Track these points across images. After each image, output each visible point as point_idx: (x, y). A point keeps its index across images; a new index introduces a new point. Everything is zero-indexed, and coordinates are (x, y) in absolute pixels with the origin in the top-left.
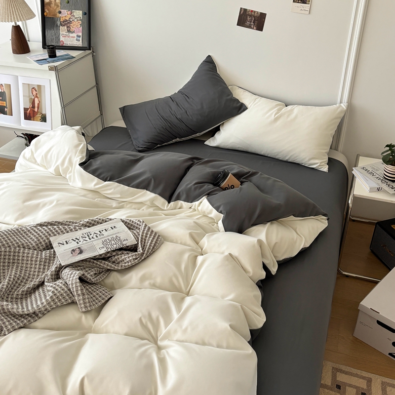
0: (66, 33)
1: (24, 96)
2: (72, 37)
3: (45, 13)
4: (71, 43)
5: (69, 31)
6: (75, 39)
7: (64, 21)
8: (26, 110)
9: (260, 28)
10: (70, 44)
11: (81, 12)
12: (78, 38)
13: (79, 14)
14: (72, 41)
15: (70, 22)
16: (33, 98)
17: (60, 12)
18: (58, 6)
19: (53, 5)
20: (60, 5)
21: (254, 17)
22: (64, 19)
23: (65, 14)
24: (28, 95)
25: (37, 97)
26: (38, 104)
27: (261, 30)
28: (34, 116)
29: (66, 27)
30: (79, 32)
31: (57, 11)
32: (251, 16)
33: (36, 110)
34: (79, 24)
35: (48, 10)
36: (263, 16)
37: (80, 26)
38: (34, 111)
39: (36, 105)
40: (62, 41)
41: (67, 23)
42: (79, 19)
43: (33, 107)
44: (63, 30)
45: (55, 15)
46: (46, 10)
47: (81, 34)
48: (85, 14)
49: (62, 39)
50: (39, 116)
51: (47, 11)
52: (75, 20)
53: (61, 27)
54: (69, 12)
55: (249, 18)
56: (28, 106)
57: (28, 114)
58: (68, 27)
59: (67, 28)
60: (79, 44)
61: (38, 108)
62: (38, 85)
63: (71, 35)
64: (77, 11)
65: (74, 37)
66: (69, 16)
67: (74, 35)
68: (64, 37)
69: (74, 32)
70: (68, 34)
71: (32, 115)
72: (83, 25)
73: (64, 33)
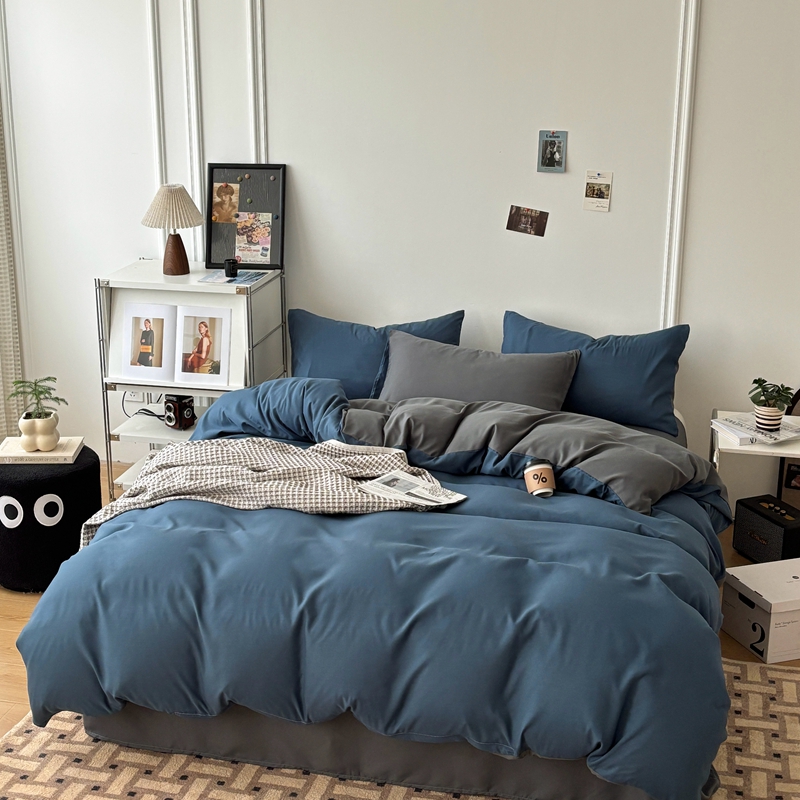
1: (185, 335)
2: (255, 251)
3: (213, 218)
4: (252, 259)
5: (250, 242)
6: (260, 253)
7: (242, 229)
8: (186, 356)
9: (540, 232)
10: (250, 261)
11: (270, 215)
12: (264, 252)
13: (266, 217)
14: (254, 257)
15: (253, 230)
16: (200, 337)
17: (237, 216)
18: (234, 207)
19: (226, 206)
20: (237, 206)
21: (531, 217)
22: (243, 225)
23: (245, 218)
24: (192, 333)
25: (206, 335)
26: (209, 347)
27: (543, 235)
28: (199, 366)
29: (245, 237)
30: (266, 243)
31: (233, 213)
32: (526, 216)
33: (204, 356)
34: (266, 232)
35: (218, 212)
36: (544, 216)
37: (267, 235)
38: (200, 358)
39: (205, 348)
40: (238, 257)
41: (248, 231)
42: (267, 224)
43: (200, 351)
44: (240, 241)
45: (230, 219)
46: (215, 214)
47: (269, 246)
48: (277, 218)
49: (238, 253)
50: (207, 365)
51: (217, 215)
52: (261, 226)
53: (237, 237)
54: (252, 216)
55: (523, 220)
56: (192, 349)
57: (189, 364)
58: (248, 237)
60: (266, 260)
61: (208, 352)
62: (210, 319)
63: (253, 247)
64: (264, 214)
65: (258, 251)
66: (252, 221)
67: (259, 247)
68: (242, 250)
69: (257, 244)
70: (247, 246)
71: (195, 364)
72: (272, 233)
73: (243, 245)
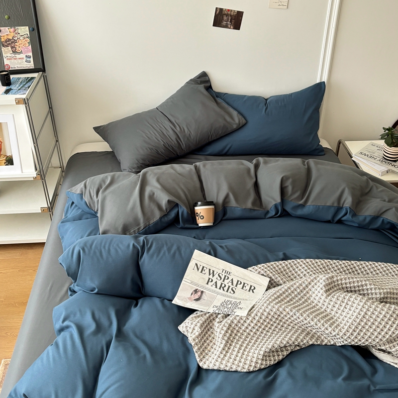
0: (11, 55)
2: (20, 59)
4: (19, 66)
5: (14, 52)
6: (25, 60)
7: (6, 41)
9: (237, 26)
10: (17, 67)
11: (27, 28)
12: (28, 59)
13: (24, 30)
14: (20, 64)
15: (15, 41)
21: (231, 16)
22: (6, 38)
23: (7, 32)
26: (1, 145)
27: (239, 29)
29: (10, 48)
30: (28, 52)
32: (227, 15)
34: (26, 43)
36: (240, 14)
37: (28, 45)
40: (7, 65)
41: (11, 43)
42: (25, 36)
44: (7, 52)
47: (31, 54)
48: (33, 30)
49: (6, 62)
52: (21, 38)
53: (3, 49)
54: (12, 30)
55: (225, 18)
59: (12, 48)
60: (31, 65)
63: (18, 56)
64: (22, 27)
65: (23, 58)
66: (12, 34)
67: (23, 56)
68: (9, 59)
69: (21, 52)
70: (13, 55)
72: (32, 43)
73: (9, 55)
